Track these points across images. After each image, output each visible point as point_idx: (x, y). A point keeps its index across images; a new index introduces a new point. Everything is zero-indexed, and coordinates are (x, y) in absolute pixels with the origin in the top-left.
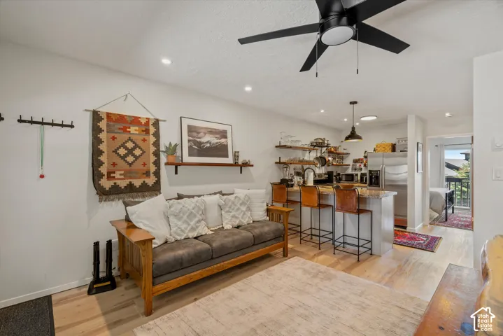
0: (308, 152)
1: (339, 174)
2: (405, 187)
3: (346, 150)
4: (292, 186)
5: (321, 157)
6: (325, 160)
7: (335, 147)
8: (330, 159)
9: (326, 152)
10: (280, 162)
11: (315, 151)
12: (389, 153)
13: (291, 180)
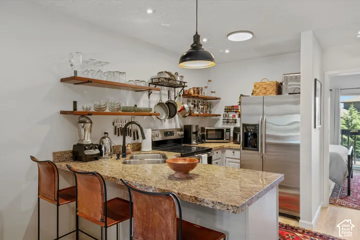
0: (146, 94)
1: (203, 129)
2: (297, 147)
3: (214, 92)
4: (96, 159)
5: (168, 103)
6: (176, 108)
7: (197, 88)
8: (186, 106)
9: (180, 96)
10: (75, 112)
11: (159, 92)
12: (273, 97)
13: (92, 147)
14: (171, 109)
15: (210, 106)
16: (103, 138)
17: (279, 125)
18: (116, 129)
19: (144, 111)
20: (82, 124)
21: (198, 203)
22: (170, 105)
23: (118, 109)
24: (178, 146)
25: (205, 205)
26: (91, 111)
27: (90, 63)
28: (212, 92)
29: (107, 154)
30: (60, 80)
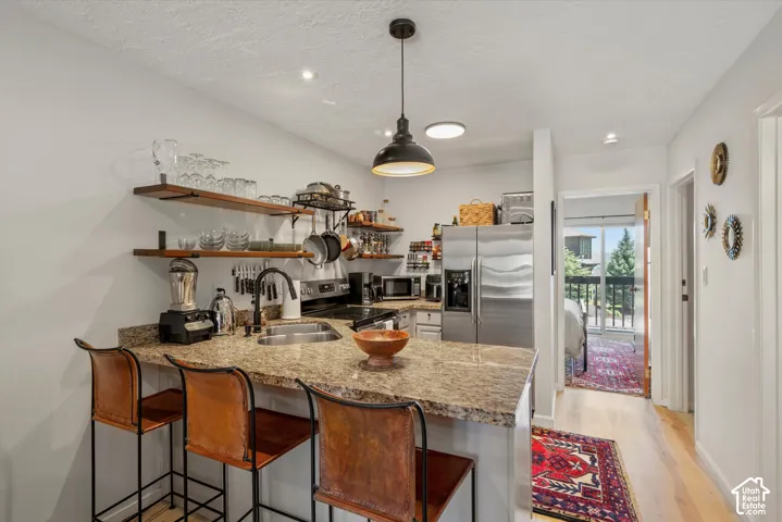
0: (287, 221)
1: (377, 280)
2: (528, 303)
3: (394, 220)
4: (207, 337)
5: (326, 237)
6: (339, 243)
7: (368, 212)
8: (354, 241)
9: (343, 224)
10: (162, 250)
11: (310, 217)
12: (488, 227)
13: (199, 315)
14: (330, 246)
15: (387, 241)
16: (218, 298)
17: (500, 272)
18: (237, 282)
19: (288, 250)
20: (179, 275)
21: (437, 413)
22: (328, 239)
23: (245, 246)
24: (341, 308)
25: (450, 415)
26: (194, 249)
27: (190, 161)
28: (390, 219)
29: (226, 328)
30: (132, 190)
